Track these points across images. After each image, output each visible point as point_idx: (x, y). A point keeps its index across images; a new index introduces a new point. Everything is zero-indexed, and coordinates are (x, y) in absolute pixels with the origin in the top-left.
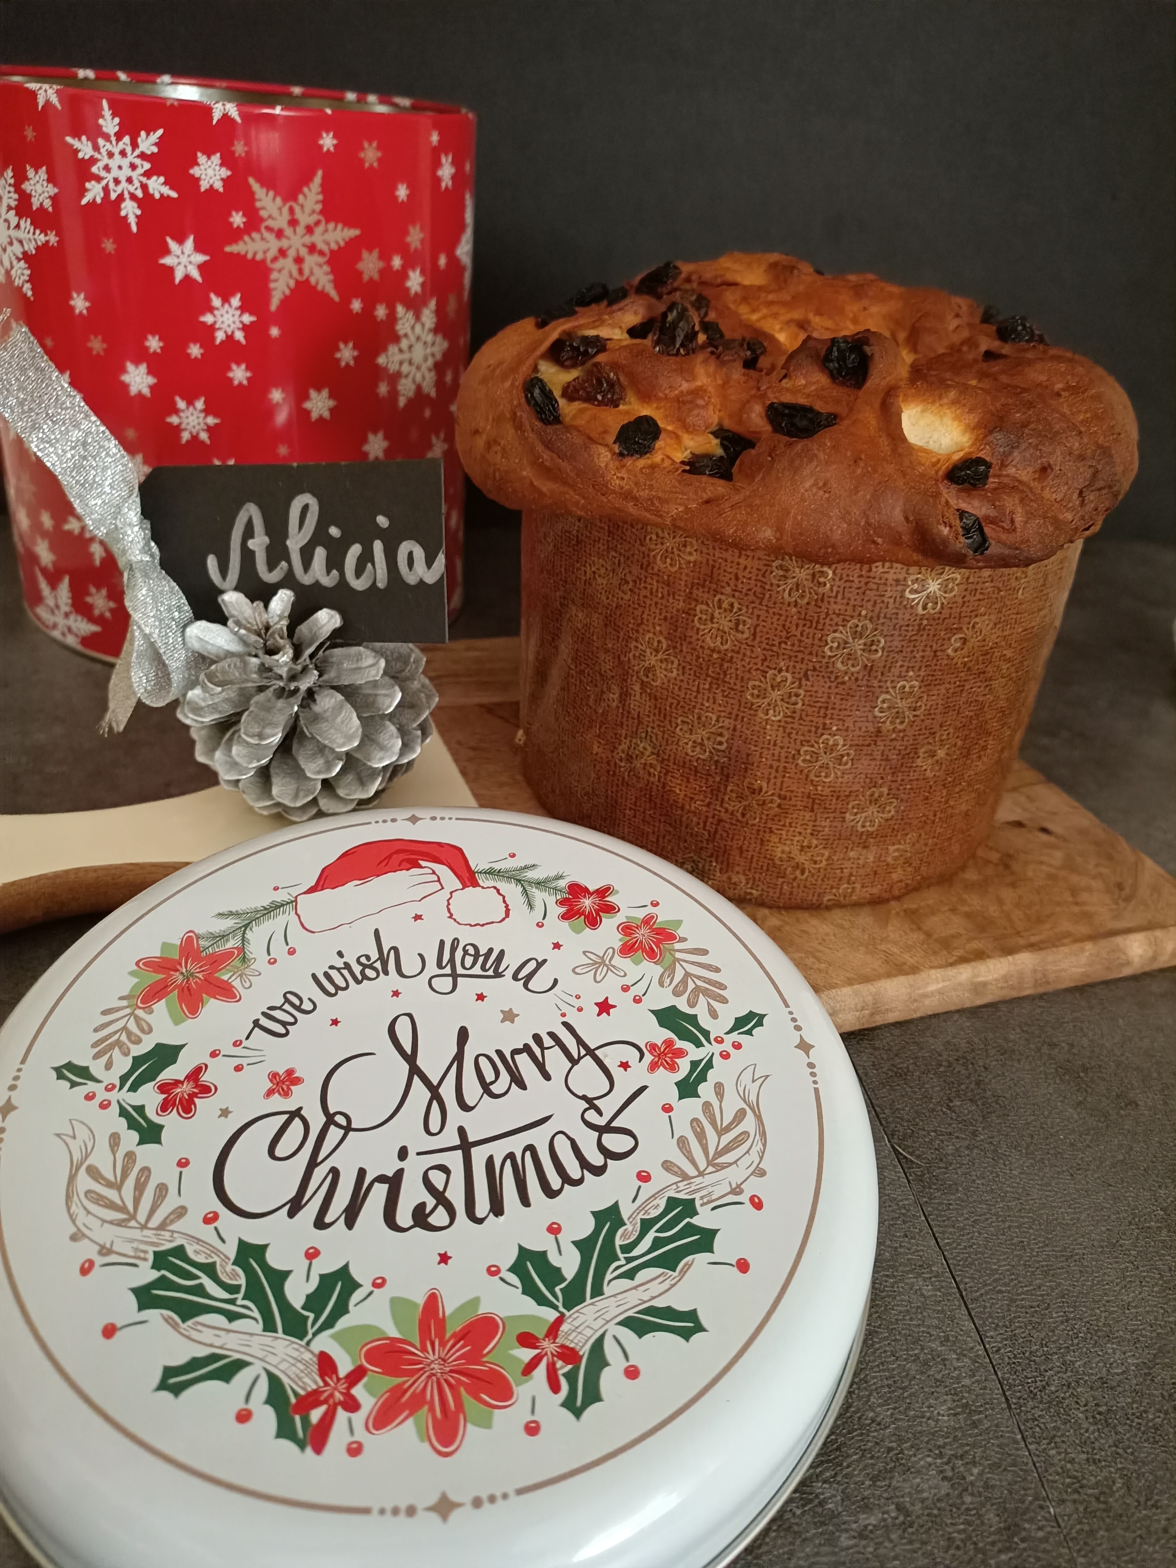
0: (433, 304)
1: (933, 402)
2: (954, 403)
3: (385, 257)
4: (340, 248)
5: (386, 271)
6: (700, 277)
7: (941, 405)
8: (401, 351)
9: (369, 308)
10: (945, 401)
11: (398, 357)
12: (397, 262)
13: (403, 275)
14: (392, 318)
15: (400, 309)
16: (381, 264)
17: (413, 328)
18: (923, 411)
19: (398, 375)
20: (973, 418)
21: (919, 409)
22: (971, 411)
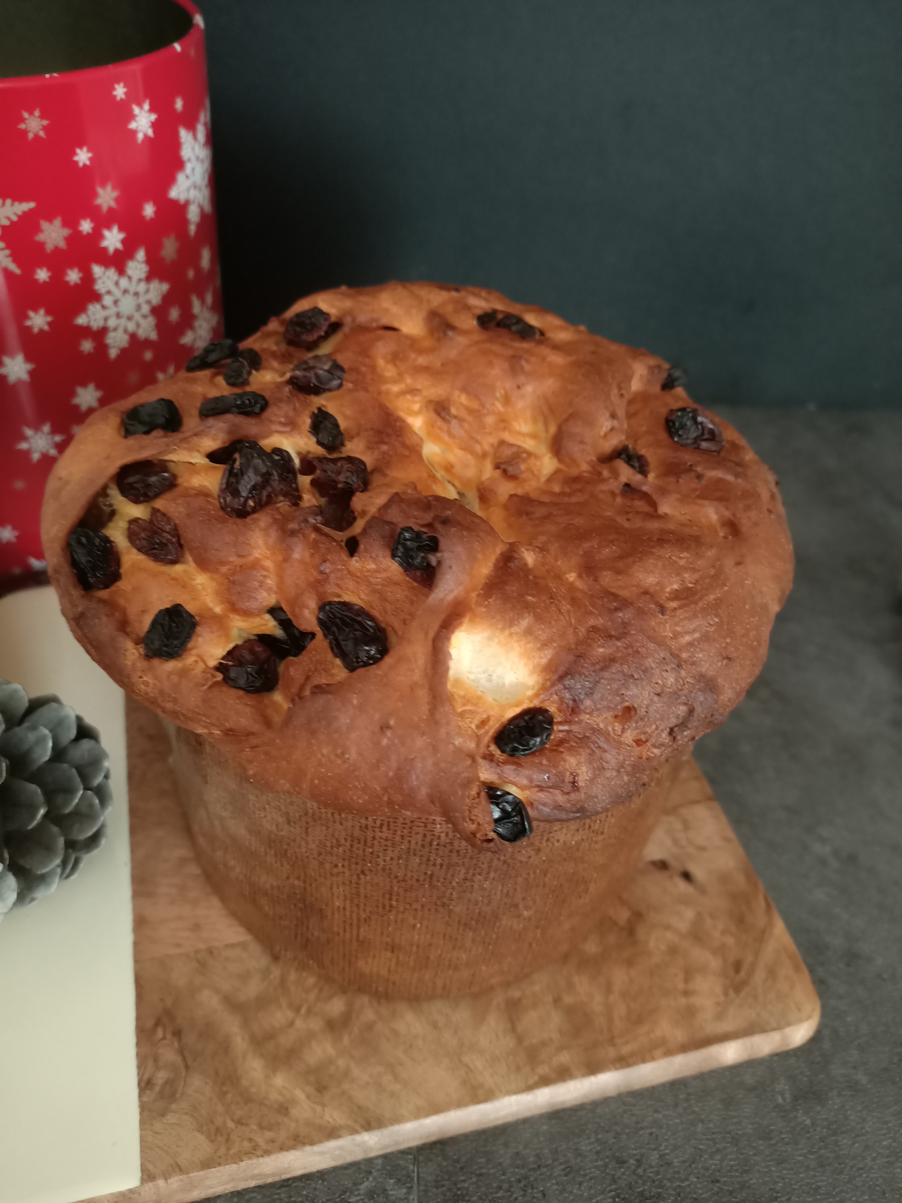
0: (141, 255)
1: (503, 629)
2: (528, 632)
3: (71, 223)
4: (12, 223)
5: (75, 238)
6: (354, 320)
7: (511, 634)
8: (104, 307)
9: (58, 275)
10: (515, 629)
11: (102, 314)
12: (86, 226)
13: (97, 235)
14: (88, 279)
15: (97, 270)
16: (66, 232)
17: (117, 284)
18: (490, 639)
19: (104, 331)
20: (546, 656)
21: (486, 634)
22: (545, 645)
